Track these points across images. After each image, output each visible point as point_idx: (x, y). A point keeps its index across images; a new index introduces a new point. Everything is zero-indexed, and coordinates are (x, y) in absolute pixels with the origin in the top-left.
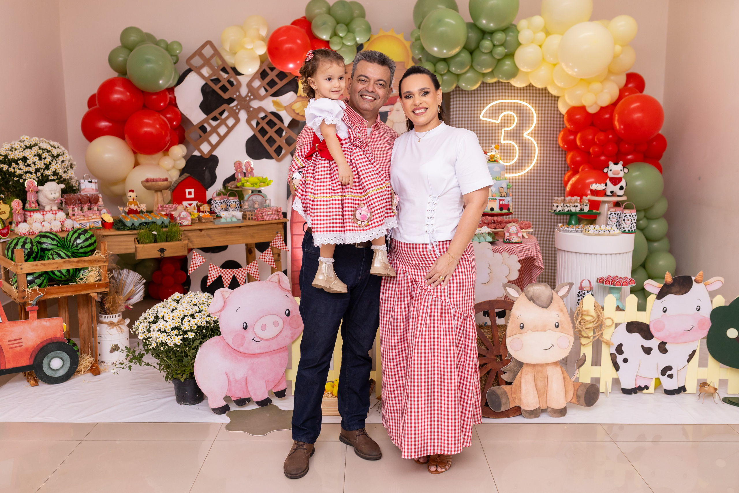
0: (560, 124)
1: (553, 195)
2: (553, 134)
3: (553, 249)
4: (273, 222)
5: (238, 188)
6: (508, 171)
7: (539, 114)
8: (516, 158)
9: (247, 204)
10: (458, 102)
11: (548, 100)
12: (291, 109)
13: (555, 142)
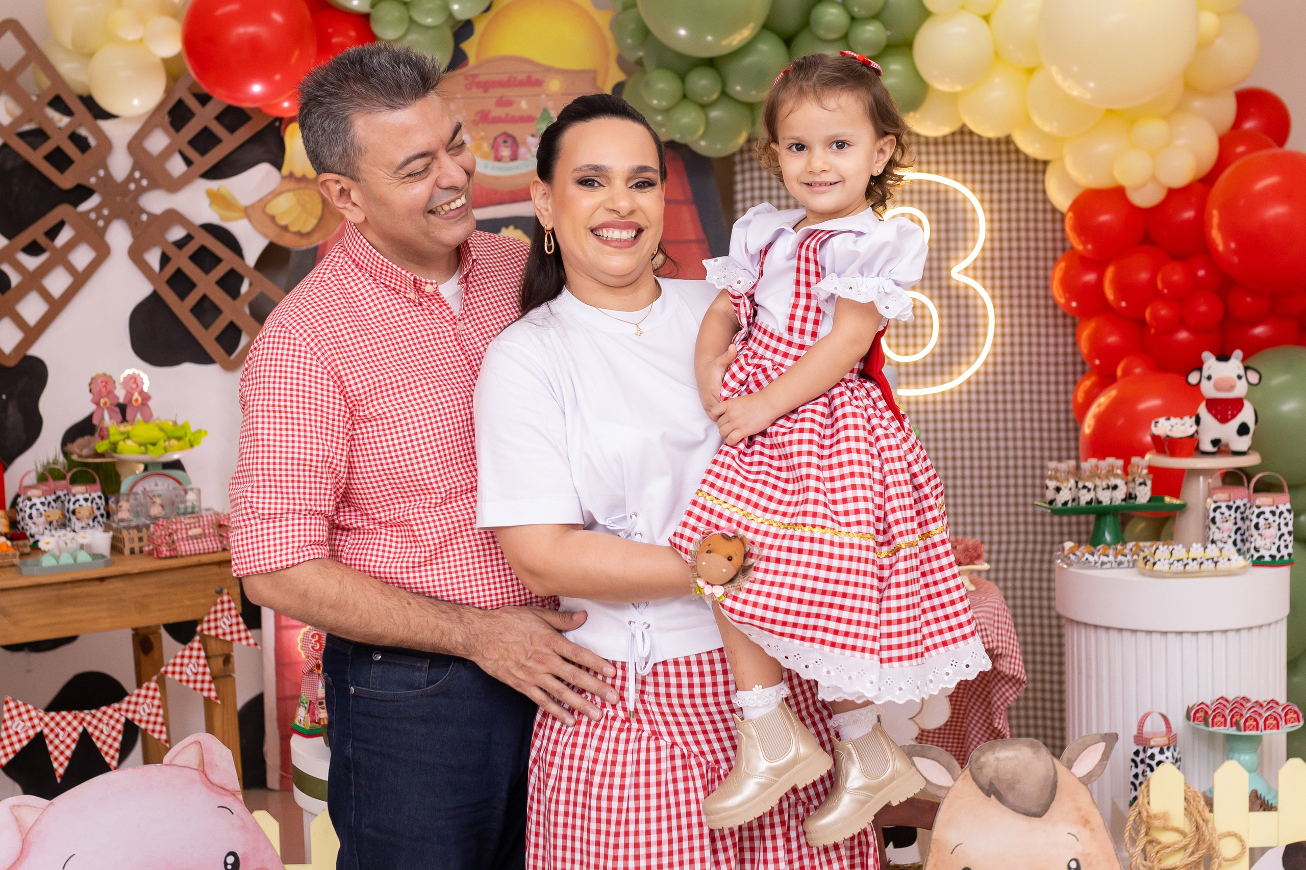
0: (1054, 240)
1: (1046, 453)
2: (1037, 268)
3: (1054, 622)
4: (205, 559)
5: (102, 455)
6: (912, 379)
7: (991, 211)
8: (933, 342)
9: (124, 505)
10: (757, 184)
11: (1018, 171)
12: (264, 213)
13: (1042, 292)
